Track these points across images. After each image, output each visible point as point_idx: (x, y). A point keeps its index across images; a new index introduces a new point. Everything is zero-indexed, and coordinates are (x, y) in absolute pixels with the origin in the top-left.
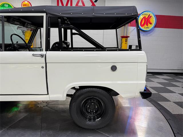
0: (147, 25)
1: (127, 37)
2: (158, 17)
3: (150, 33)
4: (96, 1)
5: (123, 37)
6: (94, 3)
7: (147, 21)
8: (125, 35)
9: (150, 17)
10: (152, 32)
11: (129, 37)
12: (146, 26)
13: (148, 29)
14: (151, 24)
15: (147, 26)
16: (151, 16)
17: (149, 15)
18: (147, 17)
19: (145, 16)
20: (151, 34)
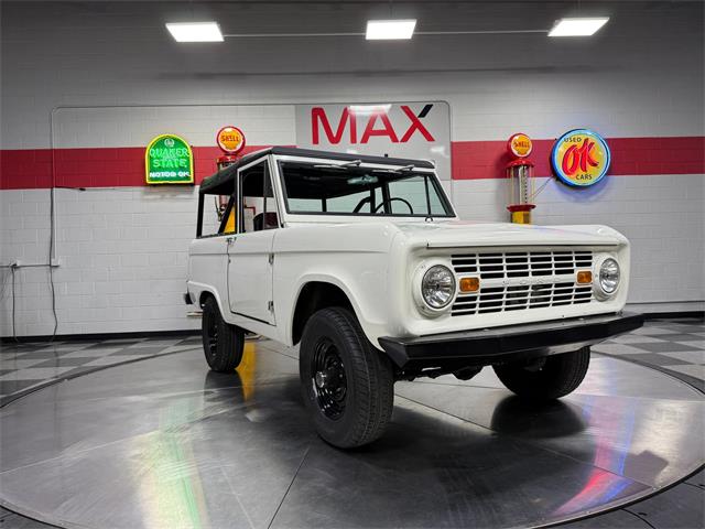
0: (584, 169)
1: (528, 208)
2: (614, 144)
3: (595, 193)
4: (423, 114)
5: (513, 209)
6: (421, 120)
7: (581, 157)
8: (521, 203)
9: (588, 145)
10: (601, 189)
11: (534, 207)
12: (580, 172)
13: (589, 182)
14: (595, 165)
15: (584, 173)
16: (592, 144)
17: (586, 140)
18: (580, 145)
19: (573, 143)
20: (600, 194)
